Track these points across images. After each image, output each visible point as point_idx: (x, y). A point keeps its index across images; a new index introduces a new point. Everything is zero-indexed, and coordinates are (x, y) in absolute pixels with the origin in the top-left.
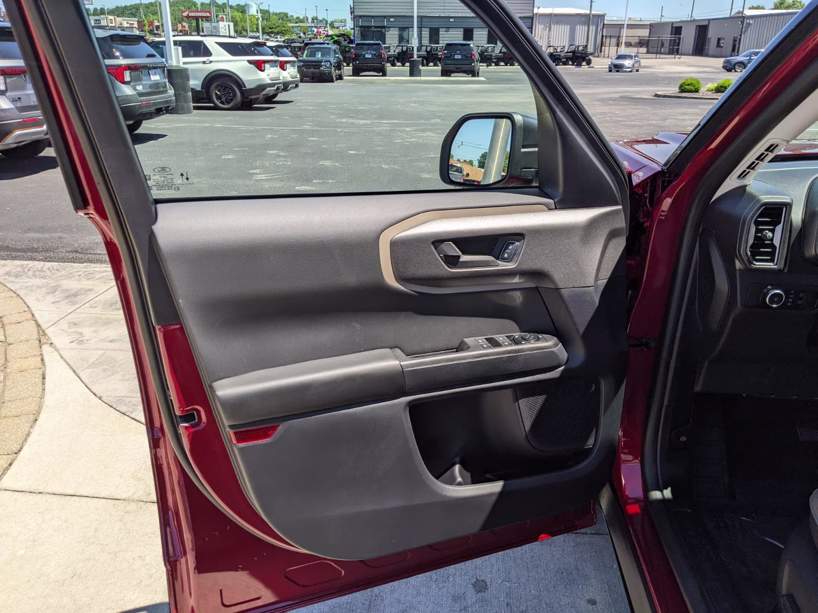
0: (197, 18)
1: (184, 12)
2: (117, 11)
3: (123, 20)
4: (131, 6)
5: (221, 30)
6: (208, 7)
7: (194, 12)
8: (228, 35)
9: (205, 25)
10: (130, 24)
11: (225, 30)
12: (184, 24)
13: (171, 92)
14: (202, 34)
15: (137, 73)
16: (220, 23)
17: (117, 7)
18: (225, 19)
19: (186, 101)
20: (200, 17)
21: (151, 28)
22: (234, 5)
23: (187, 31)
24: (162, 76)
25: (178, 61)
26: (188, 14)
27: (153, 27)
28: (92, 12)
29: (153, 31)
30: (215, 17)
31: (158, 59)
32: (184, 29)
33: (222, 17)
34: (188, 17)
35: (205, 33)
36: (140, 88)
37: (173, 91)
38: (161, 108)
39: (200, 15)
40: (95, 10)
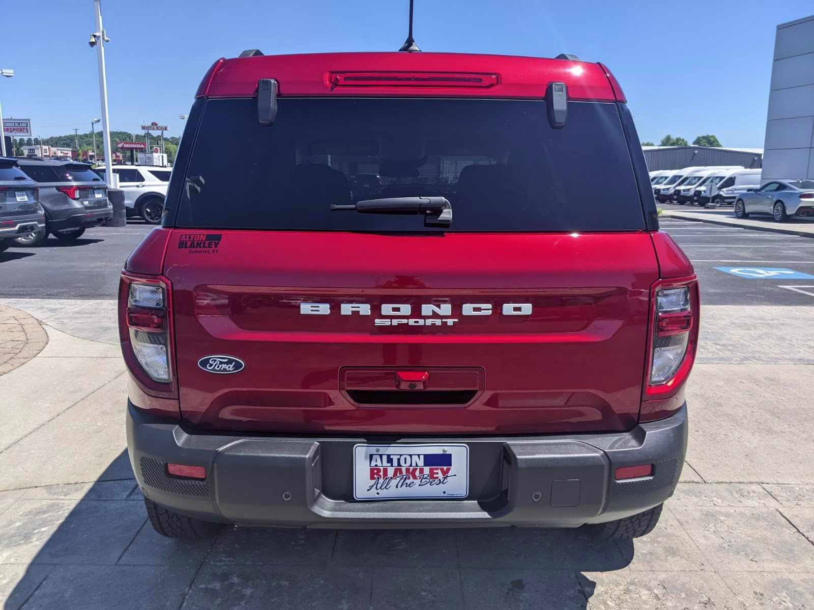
0: (132, 150)
1: (119, 144)
2: (51, 141)
3: (58, 150)
4: (65, 137)
5: (154, 160)
6: (142, 139)
7: (128, 144)
8: (161, 165)
9: (140, 155)
10: (64, 153)
11: (159, 160)
12: (118, 154)
13: (111, 207)
14: (136, 164)
15: (85, 192)
16: (154, 154)
17: (52, 138)
18: (159, 151)
19: (121, 216)
20: (134, 148)
21: (85, 157)
22: (168, 138)
23: (121, 160)
24: (104, 195)
25: (116, 185)
26: (123, 146)
27: (87, 157)
28: (26, 142)
29: (87, 160)
30: (149, 149)
31: (101, 182)
32: (118, 158)
33: (156, 149)
34: (123, 148)
35: (139, 163)
36: (86, 203)
37: (112, 207)
38: (102, 219)
39: (135, 147)
40: (29, 140)
